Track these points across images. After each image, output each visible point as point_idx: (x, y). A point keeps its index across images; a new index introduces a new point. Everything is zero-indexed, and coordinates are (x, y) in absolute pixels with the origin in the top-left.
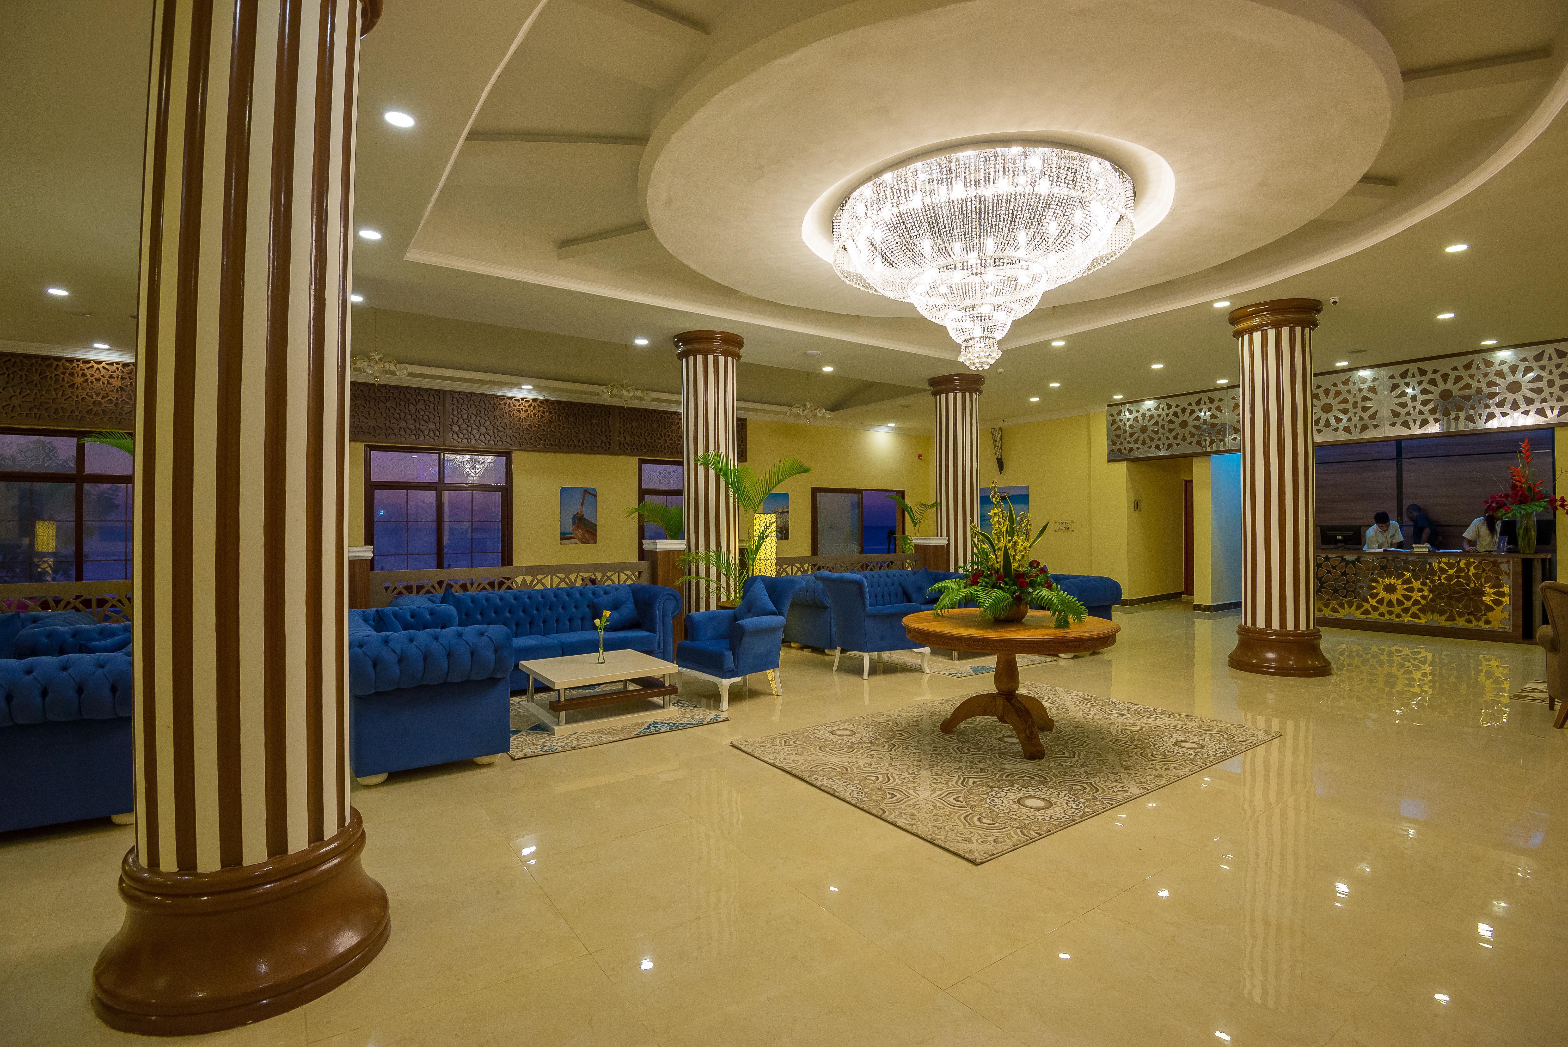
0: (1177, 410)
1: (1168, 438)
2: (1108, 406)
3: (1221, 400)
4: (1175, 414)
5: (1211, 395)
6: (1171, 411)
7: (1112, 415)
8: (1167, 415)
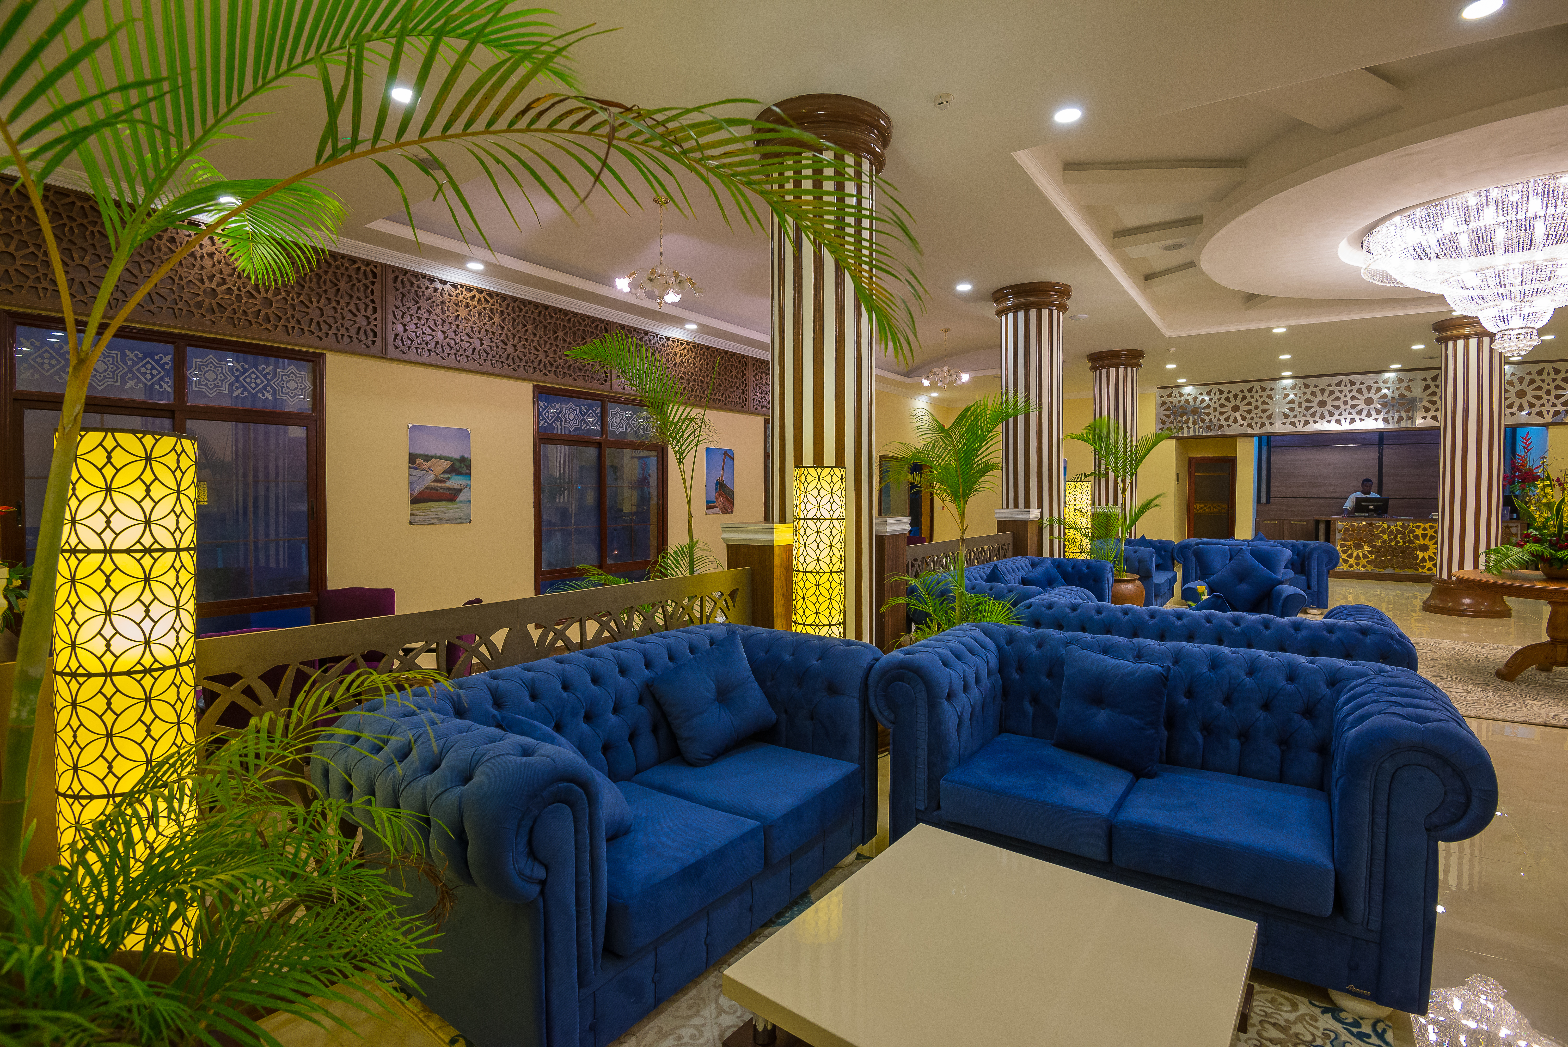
0: (1229, 395)
1: (1219, 420)
2: (1158, 388)
3: (1272, 389)
4: (1227, 399)
5: (1263, 384)
6: (1223, 397)
7: (1162, 397)
8: (1219, 399)
